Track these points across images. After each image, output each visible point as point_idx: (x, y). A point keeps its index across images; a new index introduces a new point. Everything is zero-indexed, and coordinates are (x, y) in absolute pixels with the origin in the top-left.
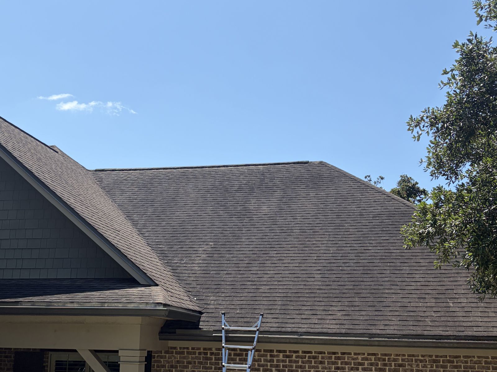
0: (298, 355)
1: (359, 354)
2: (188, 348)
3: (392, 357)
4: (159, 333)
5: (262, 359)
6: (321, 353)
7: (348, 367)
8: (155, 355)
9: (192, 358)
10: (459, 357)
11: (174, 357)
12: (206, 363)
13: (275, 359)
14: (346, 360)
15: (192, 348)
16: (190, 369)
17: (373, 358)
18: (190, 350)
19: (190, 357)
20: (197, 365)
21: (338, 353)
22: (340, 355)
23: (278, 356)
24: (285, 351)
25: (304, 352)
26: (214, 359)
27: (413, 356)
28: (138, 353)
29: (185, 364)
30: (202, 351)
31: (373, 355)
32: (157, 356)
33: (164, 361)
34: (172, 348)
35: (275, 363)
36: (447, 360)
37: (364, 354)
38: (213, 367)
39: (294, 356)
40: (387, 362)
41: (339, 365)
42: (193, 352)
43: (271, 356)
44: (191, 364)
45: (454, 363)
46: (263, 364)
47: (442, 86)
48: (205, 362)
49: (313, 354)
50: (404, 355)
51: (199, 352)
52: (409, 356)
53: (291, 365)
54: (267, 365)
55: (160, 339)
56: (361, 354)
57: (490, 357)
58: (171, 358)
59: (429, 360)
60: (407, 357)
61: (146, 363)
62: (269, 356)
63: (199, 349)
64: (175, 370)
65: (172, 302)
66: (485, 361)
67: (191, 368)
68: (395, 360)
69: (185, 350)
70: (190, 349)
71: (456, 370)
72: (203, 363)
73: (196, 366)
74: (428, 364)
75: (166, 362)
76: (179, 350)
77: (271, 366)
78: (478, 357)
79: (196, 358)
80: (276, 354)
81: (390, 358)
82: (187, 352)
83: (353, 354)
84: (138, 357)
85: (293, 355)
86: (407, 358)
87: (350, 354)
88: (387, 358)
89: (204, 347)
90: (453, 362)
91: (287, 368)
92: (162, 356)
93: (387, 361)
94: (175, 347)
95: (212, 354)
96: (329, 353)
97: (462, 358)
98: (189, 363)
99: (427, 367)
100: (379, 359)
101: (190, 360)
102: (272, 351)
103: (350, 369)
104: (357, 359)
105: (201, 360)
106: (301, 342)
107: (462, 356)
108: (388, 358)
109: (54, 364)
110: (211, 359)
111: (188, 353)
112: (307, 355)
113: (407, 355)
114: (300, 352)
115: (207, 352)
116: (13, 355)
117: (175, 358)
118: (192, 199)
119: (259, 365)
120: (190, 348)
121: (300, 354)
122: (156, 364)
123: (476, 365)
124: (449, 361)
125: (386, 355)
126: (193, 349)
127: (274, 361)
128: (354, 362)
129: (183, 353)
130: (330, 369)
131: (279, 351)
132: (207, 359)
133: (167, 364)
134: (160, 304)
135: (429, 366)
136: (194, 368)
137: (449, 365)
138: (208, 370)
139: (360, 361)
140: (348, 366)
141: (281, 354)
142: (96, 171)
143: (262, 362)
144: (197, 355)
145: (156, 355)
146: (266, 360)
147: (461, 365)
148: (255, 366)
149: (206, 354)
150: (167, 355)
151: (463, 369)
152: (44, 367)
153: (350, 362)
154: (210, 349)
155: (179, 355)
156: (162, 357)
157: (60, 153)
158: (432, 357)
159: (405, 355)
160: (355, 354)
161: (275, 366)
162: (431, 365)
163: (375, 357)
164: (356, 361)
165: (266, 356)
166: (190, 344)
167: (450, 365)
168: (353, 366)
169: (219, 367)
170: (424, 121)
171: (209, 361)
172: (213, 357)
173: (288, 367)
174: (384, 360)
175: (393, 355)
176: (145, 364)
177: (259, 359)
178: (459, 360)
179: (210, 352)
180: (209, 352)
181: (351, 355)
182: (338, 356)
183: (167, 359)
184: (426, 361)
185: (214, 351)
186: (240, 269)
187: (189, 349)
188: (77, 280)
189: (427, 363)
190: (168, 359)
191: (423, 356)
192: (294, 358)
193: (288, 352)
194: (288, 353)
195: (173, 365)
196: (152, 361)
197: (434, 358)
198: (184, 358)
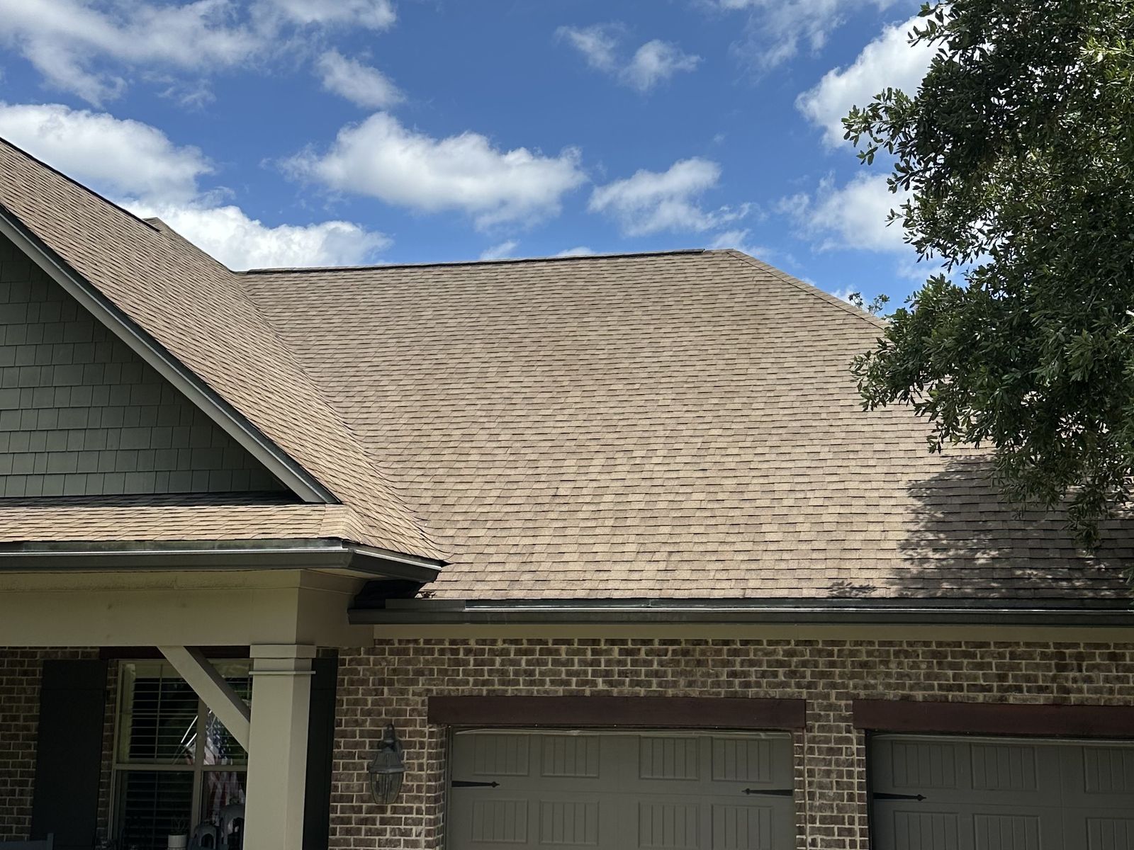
0: (652, 649)
1: (778, 643)
2: (416, 641)
3: (847, 647)
4: (349, 609)
5: (576, 659)
6: (698, 642)
7: (756, 671)
8: (345, 659)
9: (427, 662)
10: (987, 644)
11: (386, 661)
12: (456, 672)
13: (603, 659)
14: (752, 656)
15: (425, 640)
16: (420, 686)
17: (808, 651)
18: (422, 645)
19: (422, 660)
20: (436, 676)
21: (733, 642)
22: (738, 646)
23: (608, 652)
24: (624, 642)
25: (663, 642)
26: (472, 662)
27: (891, 643)
28: (292, 651)
29: (411, 677)
30: (447, 646)
31: (807, 644)
32: (351, 661)
33: (364, 670)
34: (382, 642)
35: (603, 667)
36: (960, 651)
37: (788, 643)
38: (471, 679)
39: (643, 652)
40: (835, 658)
41: (738, 668)
42: (429, 648)
43: (594, 652)
44: (423, 675)
45: (976, 658)
46: (577, 670)
47: (915, 37)
48: (453, 670)
49: (683, 646)
50: (871, 643)
51: (441, 649)
52: (882, 644)
53: (636, 671)
54: (586, 673)
55: (351, 622)
56: (783, 643)
57: (1051, 644)
58: (381, 665)
59: (924, 653)
60: (877, 647)
61: (314, 672)
62: (589, 652)
63: (441, 642)
64: (389, 690)
65: (370, 538)
66: (1042, 652)
67: (423, 685)
68: (852, 654)
69: (411, 646)
70: (422, 643)
71: (981, 672)
72: (450, 673)
73: (434, 680)
74: (921, 662)
75: (368, 673)
76: (397, 645)
77: (595, 673)
78: (1027, 645)
79: (435, 661)
80: (605, 647)
81: (843, 650)
82: (414, 649)
83: (765, 643)
84: (293, 661)
85: (639, 649)
86: (878, 650)
87: (759, 642)
88: (836, 649)
89: (452, 638)
90: (974, 656)
91: (627, 677)
92: (360, 659)
93: (836, 655)
94: (389, 640)
95: (468, 652)
96: (715, 643)
97: (992, 648)
98: (420, 673)
99: (919, 668)
100: (820, 652)
101: (421, 666)
102: (595, 642)
103: (759, 675)
104: (774, 652)
105: (446, 667)
106: (653, 620)
107: (992, 643)
108: (839, 650)
109: (132, 686)
110: (466, 663)
111: (417, 651)
112: (671, 648)
113: (877, 643)
114: (656, 642)
115: (458, 649)
116: (39, 669)
117: (389, 663)
118: (449, 329)
119: (569, 673)
120: (422, 641)
121: (656, 646)
122: (346, 678)
123: (1024, 662)
124: (966, 655)
125: (833, 643)
126: (427, 642)
127: (600, 662)
128: (767, 660)
129: (405, 651)
130: (717, 677)
131: (613, 642)
132: (458, 663)
133: (371, 678)
134: (335, 541)
135: (924, 666)
136: (430, 685)
137: (965, 661)
138: (460, 688)
139: (780, 658)
140: (755, 669)
141: (616, 648)
142: (249, 273)
143: (576, 667)
144: (436, 655)
145: (347, 658)
146: (583, 663)
147: (991, 663)
148: (560, 676)
149: (456, 652)
150: (372, 658)
151: (994, 671)
152: (109, 692)
153: (757, 660)
154: (465, 642)
155: (397, 657)
156: (359, 663)
157: (164, 232)
158: (929, 646)
159: (874, 643)
160: (770, 643)
161: (604, 673)
162: (928, 662)
163: (810, 647)
164: (772, 658)
165: (584, 653)
166: (420, 632)
167: (968, 663)
168: (765, 668)
169: (483, 681)
170: (881, 118)
171: (461, 668)
172: (472, 659)
173: (629, 675)
174: (831, 654)
175: (848, 644)
176: (312, 675)
177: (568, 659)
178: (987, 651)
179: (465, 649)
180: (461, 647)
181: (762, 645)
182: (735, 649)
183: (372, 666)
184: (918, 655)
185: (473, 645)
186: (538, 471)
187: (419, 644)
188: (167, 496)
189: (920, 659)
190: (374, 665)
191: (910, 644)
192: (643, 655)
193: (630, 642)
194: (630, 646)
195: (384, 679)
196: (339, 671)
197: (934, 647)
198: (408, 662)
